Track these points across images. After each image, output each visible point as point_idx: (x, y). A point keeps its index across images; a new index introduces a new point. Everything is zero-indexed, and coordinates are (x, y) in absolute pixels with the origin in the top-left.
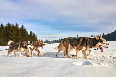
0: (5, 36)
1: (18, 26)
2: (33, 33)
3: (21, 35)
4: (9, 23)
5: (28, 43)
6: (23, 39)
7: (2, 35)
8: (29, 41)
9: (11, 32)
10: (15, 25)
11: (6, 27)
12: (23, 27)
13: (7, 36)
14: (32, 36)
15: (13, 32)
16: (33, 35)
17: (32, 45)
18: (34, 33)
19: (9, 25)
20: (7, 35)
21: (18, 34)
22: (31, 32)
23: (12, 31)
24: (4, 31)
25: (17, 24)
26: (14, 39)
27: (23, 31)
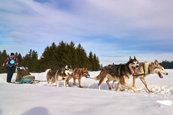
0: (57, 59)
1: (74, 45)
2: (93, 54)
3: (77, 57)
4: (62, 42)
5: (66, 68)
6: (80, 63)
7: (54, 58)
8: (67, 66)
9: (65, 54)
10: (70, 43)
11: (59, 46)
12: (80, 46)
13: (59, 59)
14: (92, 59)
15: (67, 54)
16: (93, 57)
17: (70, 70)
18: (95, 55)
19: (62, 44)
20: (60, 57)
21: (73, 57)
22: (91, 54)
23: (66, 52)
24: (56, 52)
25: (73, 42)
26: (69, 63)
27: (80, 52)
